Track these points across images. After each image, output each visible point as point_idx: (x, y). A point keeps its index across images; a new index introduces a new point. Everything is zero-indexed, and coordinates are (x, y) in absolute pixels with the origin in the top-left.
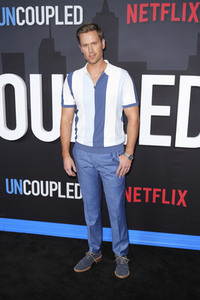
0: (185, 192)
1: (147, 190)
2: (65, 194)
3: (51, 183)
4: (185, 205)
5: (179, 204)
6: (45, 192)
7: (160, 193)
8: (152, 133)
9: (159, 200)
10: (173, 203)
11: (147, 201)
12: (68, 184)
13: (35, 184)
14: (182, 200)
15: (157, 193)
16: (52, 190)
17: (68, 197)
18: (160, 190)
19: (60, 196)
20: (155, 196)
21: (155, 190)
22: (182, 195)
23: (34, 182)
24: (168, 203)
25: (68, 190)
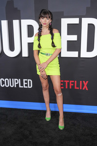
0: (87, 82)
1: (67, 82)
2: (23, 86)
3: (15, 80)
4: (87, 89)
5: (84, 89)
6: (12, 85)
7: (74, 83)
8: (68, 51)
9: (73, 87)
10: (81, 88)
11: (67, 88)
12: (24, 80)
13: (7, 81)
14: (85, 87)
15: (72, 83)
16: (15, 83)
17: (25, 87)
18: (73, 82)
19: (20, 86)
20: (71, 85)
21: (71, 82)
22: (86, 84)
23: (6, 80)
24: (78, 88)
25: (24, 83)
